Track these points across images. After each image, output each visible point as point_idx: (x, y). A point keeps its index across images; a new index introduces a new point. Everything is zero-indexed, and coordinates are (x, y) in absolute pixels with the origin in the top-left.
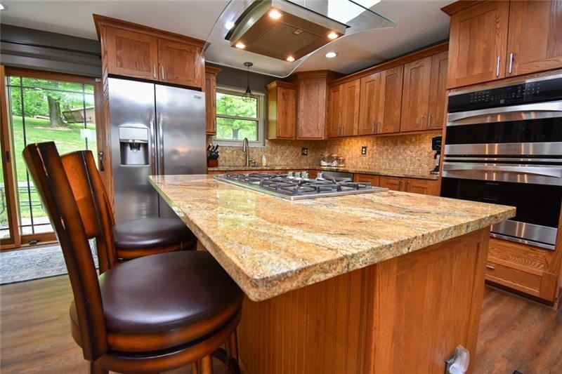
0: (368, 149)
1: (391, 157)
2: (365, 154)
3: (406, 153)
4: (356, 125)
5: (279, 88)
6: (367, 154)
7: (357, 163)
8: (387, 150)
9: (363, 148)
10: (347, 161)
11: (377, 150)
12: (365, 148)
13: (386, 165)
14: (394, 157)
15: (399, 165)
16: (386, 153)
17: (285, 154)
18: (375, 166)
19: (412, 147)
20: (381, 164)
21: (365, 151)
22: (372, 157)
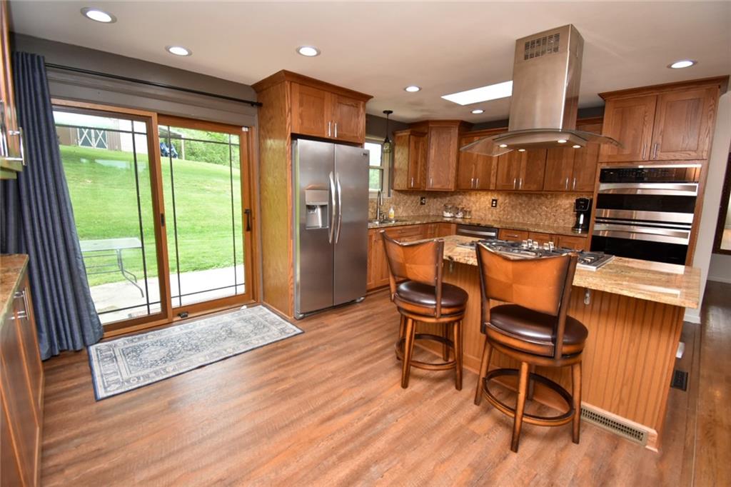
0: (499, 202)
1: (525, 211)
2: (495, 206)
3: (541, 208)
4: (493, 180)
5: (411, 136)
6: (498, 206)
7: (486, 215)
8: (521, 204)
9: (493, 200)
10: (473, 212)
11: (510, 203)
12: (496, 201)
13: (519, 218)
14: (528, 211)
15: (534, 219)
16: (519, 207)
17: (407, 205)
18: (507, 219)
19: (547, 202)
20: (513, 218)
21: (496, 204)
22: (504, 210)
